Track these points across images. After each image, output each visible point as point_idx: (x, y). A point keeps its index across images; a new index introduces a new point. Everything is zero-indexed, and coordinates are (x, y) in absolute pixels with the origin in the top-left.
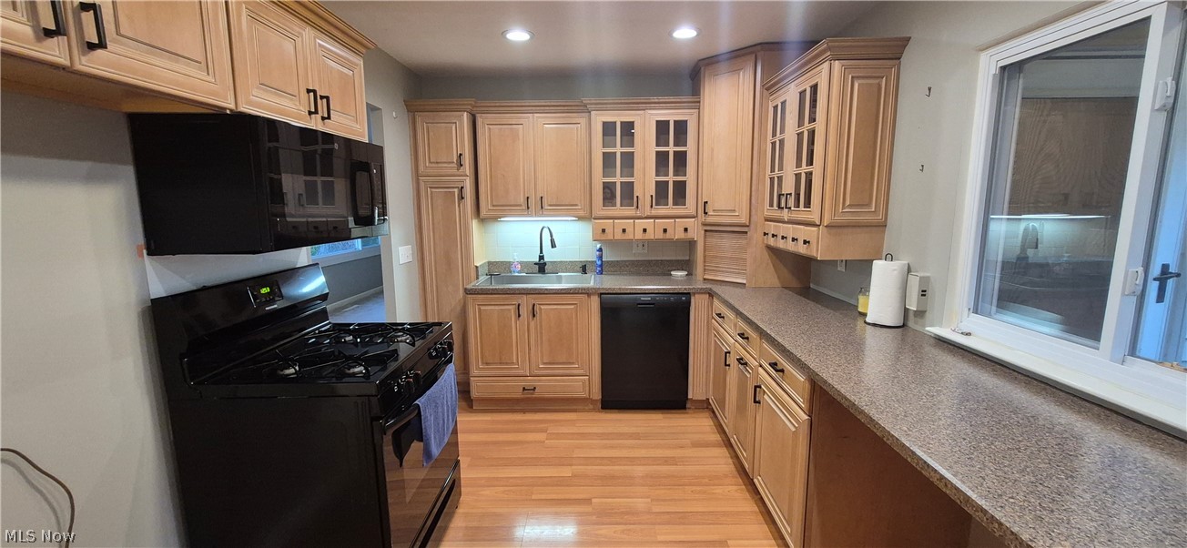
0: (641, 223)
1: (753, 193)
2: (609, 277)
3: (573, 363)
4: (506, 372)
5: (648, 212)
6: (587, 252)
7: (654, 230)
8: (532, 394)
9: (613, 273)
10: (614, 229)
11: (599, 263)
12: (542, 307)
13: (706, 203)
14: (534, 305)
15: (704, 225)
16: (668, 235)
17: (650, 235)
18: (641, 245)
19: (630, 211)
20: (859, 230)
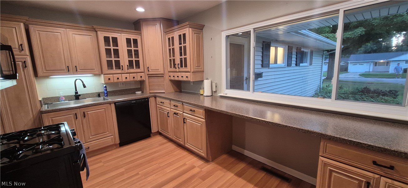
0: (124, 76)
1: (164, 64)
3: (106, 132)
5: (126, 71)
6: (100, 89)
7: (130, 78)
9: (112, 96)
10: (114, 78)
11: (106, 92)
12: (89, 112)
13: (148, 67)
14: (84, 112)
15: (148, 75)
16: (135, 79)
17: (128, 80)
18: (122, 84)
19: (119, 71)
20: (198, 73)
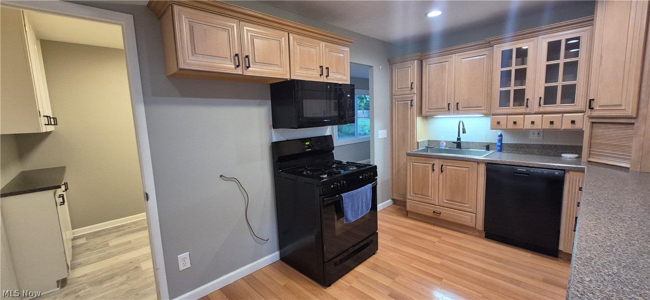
0: (530, 118)
2: (507, 154)
3: (465, 204)
4: (424, 200)
6: (492, 137)
7: (541, 122)
8: (439, 216)
10: (507, 122)
11: (499, 144)
12: (448, 167)
14: (442, 166)
15: (591, 117)
16: (555, 126)
17: (538, 126)
18: (536, 134)
19: (521, 109)
